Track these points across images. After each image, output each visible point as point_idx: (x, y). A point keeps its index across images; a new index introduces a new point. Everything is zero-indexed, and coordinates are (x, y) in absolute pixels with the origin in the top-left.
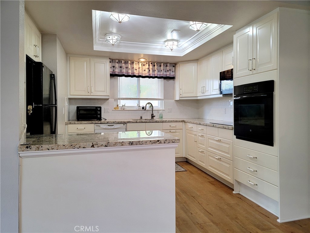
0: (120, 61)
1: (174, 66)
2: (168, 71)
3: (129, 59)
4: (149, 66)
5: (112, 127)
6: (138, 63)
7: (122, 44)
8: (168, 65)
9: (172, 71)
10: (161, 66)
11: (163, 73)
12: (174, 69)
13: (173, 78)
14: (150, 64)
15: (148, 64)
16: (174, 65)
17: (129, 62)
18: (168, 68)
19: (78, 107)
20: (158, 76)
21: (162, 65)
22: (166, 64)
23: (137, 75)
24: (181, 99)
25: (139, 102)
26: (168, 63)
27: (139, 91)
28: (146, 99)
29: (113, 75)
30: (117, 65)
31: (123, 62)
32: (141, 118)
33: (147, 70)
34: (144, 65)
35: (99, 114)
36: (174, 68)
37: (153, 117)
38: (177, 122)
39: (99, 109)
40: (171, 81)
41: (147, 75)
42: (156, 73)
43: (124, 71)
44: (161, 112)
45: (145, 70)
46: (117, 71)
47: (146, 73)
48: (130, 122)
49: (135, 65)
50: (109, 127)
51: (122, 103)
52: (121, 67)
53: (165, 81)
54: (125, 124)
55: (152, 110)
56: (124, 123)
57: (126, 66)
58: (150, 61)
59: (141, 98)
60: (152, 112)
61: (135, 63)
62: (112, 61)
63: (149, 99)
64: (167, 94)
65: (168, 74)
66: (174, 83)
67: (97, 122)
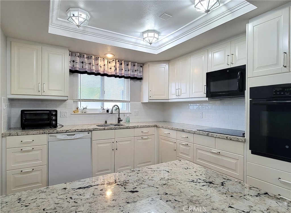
0: (81, 55)
1: (141, 67)
2: (136, 71)
3: (94, 53)
4: (116, 63)
5: (73, 137)
6: (104, 59)
7: (89, 30)
8: (136, 64)
9: (139, 71)
10: (128, 65)
11: (130, 73)
12: (141, 70)
13: (141, 79)
14: (117, 62)
15: (114, 61)
16: (142, 65)
17: (93, 57)
18: (136, 68)
19: (22, 111)
20: (125, 76)
21: (130, 64)
22: (134, 63)
23: (102, 73)
24: (150, 101)
25: (103, 105)
26: (136, 62)
27: (103, 92)
28: (111, 100)
29: (73, 72)
30: (78, 60)
31: (85, 56)
32: (106, 122)
33: (113, 69)
34: (110, 63)
35: (54, 120)
36: (141, 68)
37: (119, 120)
38: (149, 127)
39: (54, 113)
40: (138, 82)
41: (114, 74)
42: (123, 73)
43: (87, 68)
44: (128, 115)
45: (111, 68)
46: (78, 67)
47: (112, 72)
48: (97, 129)
49: (99, 61)
50: (69, 137)
51: (82, 105)
52: (82, 62)
53: (132, 81)
55: (119, 113)
56: (90, 131)
57: (89, 61)
58: (117, 58)
59: (105, 99)
60: (119, 116)
61: (99, 58)
62: (72, 54)
63: (114, 100)
64: (135, 95)
65: (135, 74)
66: (141, 85)
67: (51, 131)
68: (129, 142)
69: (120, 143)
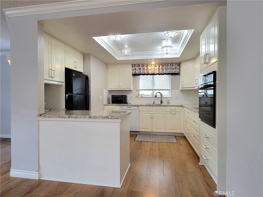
0: (139, 65)
1: (178, 65)
2: (174, 69)
3: (145, 63)
4: (159, 66)
5: (130, 108)
6: (151, 65)
7: (135, 54)
8: (174, 64)
9: (177, 69)
10: (168, 66)
11: (168, 71)
13: (178, 74)
14: (160, 65)
16: (179, 64)
17: (145, 65)
18: (174, 67)
19: (112, 96)
20: (167, 73)
21: (169, 65)
22: (172, 64)
23: (151, 73)
24: (183, 89)
25: (153, 92)
28: (158, 89)
29: (134, 75)
30: (137, 68)
31: (141, 65)
32: (154, 103)
33: (158, 69)
34: (156, 66)
35: (124, 100)
36: (179, 66)
37: (162, 102)
38: (176, 106)
39: (124, 97)
40: (177, 76)
41: (158, 73)
42: (164, 71)
43: (142, 72)
44: (168, 99)
45: (156, 70)
46: (137, 72)
47: (157, 72)
48: (142, 105)
49: (149, 67)
50: (128, 108)
51: (141, 93)
52: (140, 69)
53: (172, 76)
54: (138, 107)
55: (161, 98)
57: (143, 68)
58: (160, 63)
59: (154, 89)
60: (161, 99)
61: (149, 65)
62: (133, 65)
63: (160, 89)
64: (174, 86)
65: (174, 71)
66: (179, 78)
67: (121, 105)
68: (161, 115)
69: (156, 115)
